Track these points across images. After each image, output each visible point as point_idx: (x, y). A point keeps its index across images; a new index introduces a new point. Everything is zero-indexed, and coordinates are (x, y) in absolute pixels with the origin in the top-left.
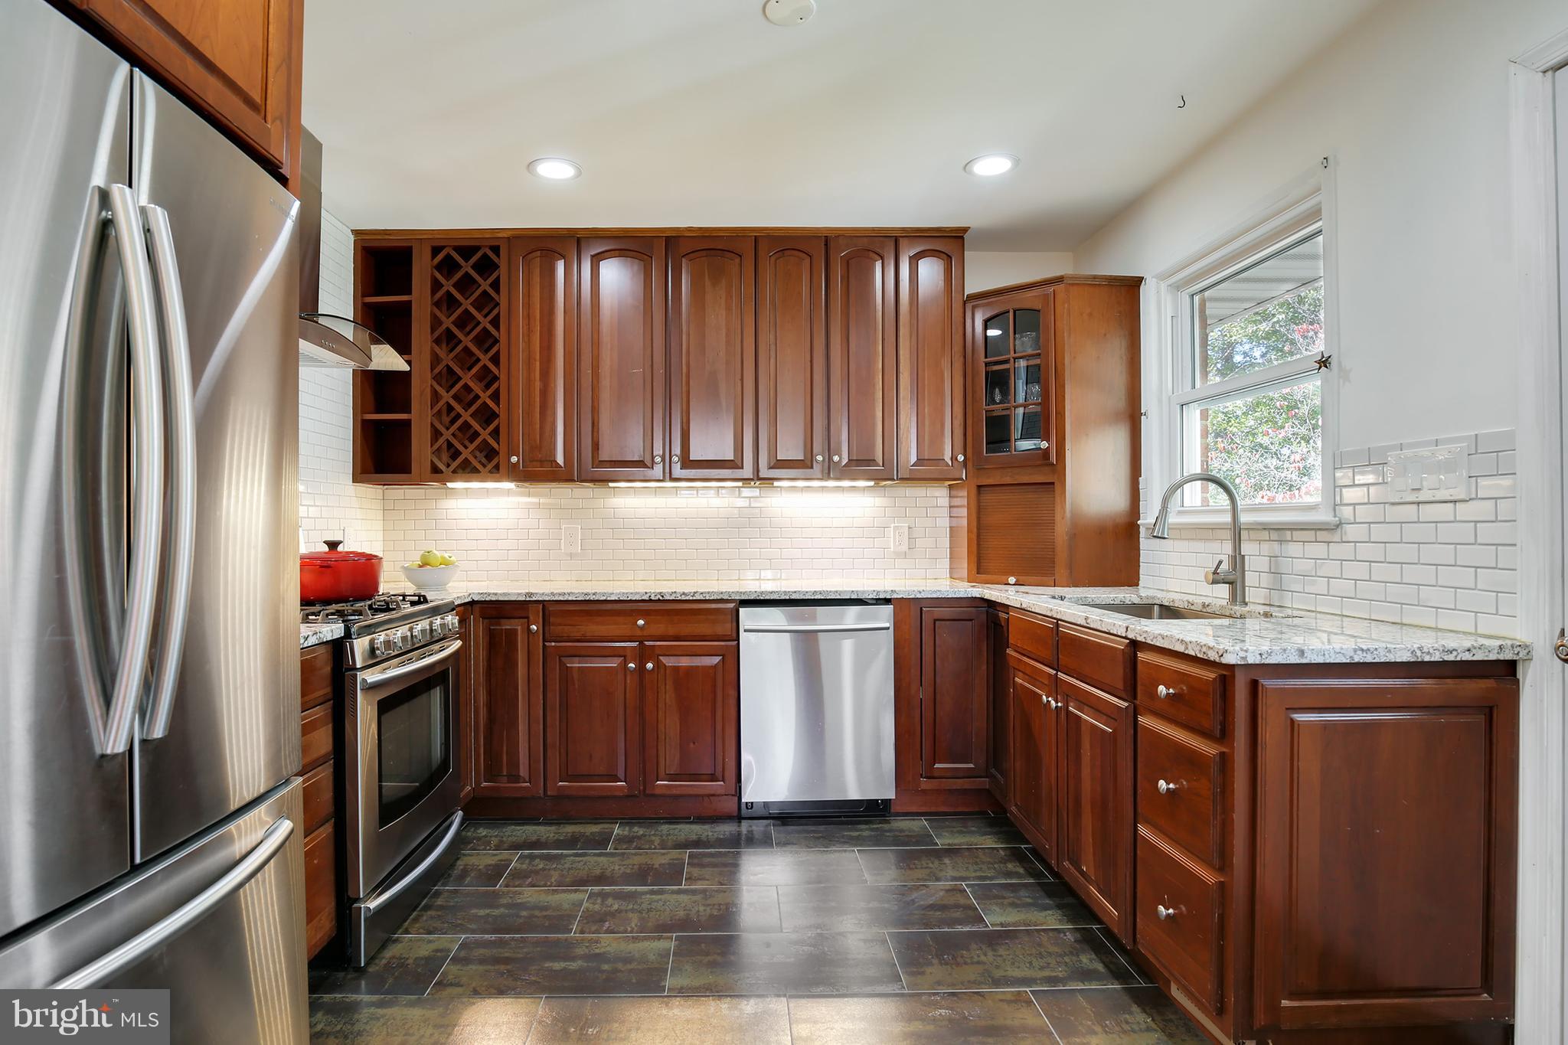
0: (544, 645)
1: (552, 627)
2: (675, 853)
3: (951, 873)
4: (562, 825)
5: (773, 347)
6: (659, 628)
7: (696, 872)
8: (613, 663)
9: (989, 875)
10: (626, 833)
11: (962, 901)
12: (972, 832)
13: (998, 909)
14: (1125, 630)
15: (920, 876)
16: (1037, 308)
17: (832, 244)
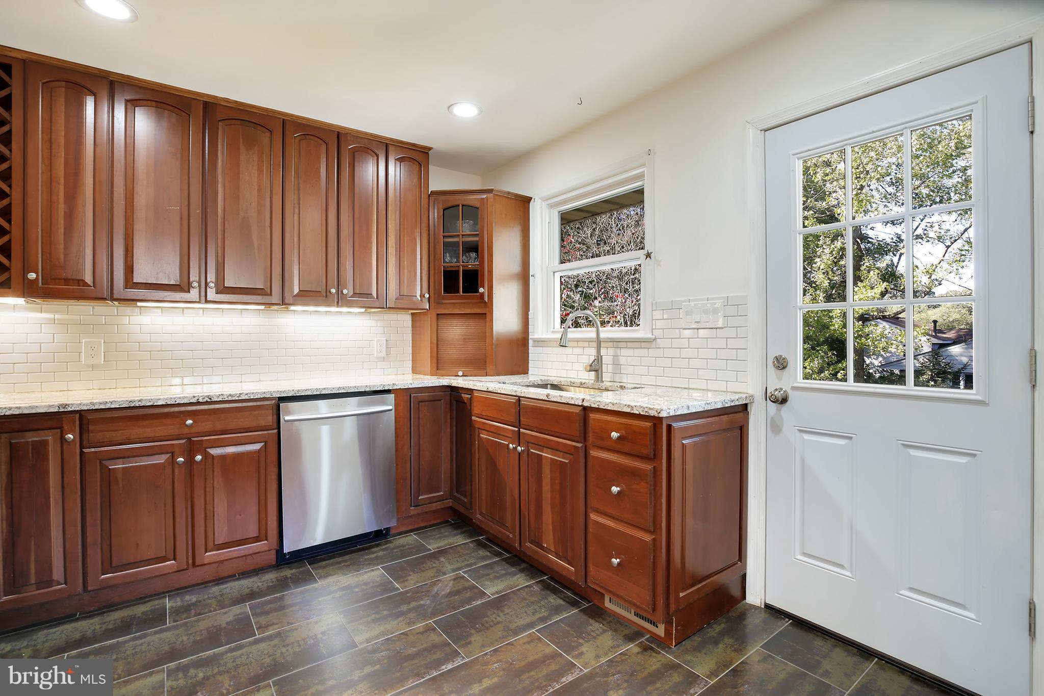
0: (82, 453)
1: (91, 435)
2: (236, 610)
3: (449, 567)
4: (105, 614)
5: (297, 205)
6: (207, 426)
7: (263, 620)
8: (161, 459)
9: (472, 562)
10: (179, 603)
11: (467, 584)
12: (446, 536)
13: (489, 583)
14: (582, 401)
15: (432, 575)
16: (477, 206)
17: (342, 139)
